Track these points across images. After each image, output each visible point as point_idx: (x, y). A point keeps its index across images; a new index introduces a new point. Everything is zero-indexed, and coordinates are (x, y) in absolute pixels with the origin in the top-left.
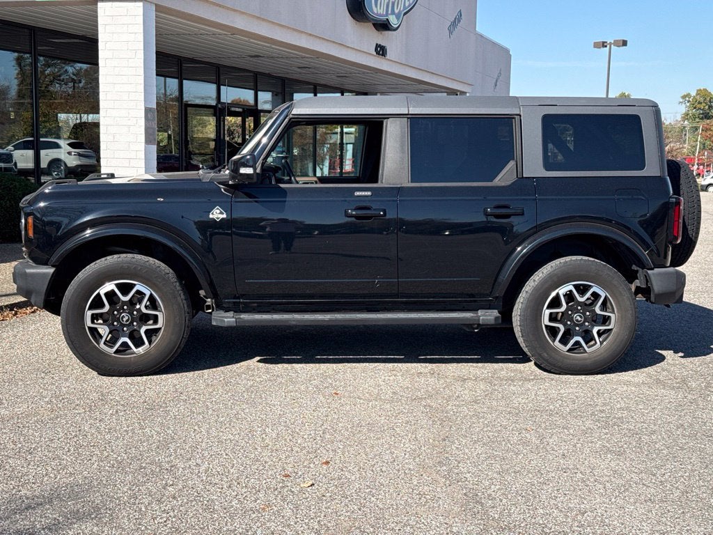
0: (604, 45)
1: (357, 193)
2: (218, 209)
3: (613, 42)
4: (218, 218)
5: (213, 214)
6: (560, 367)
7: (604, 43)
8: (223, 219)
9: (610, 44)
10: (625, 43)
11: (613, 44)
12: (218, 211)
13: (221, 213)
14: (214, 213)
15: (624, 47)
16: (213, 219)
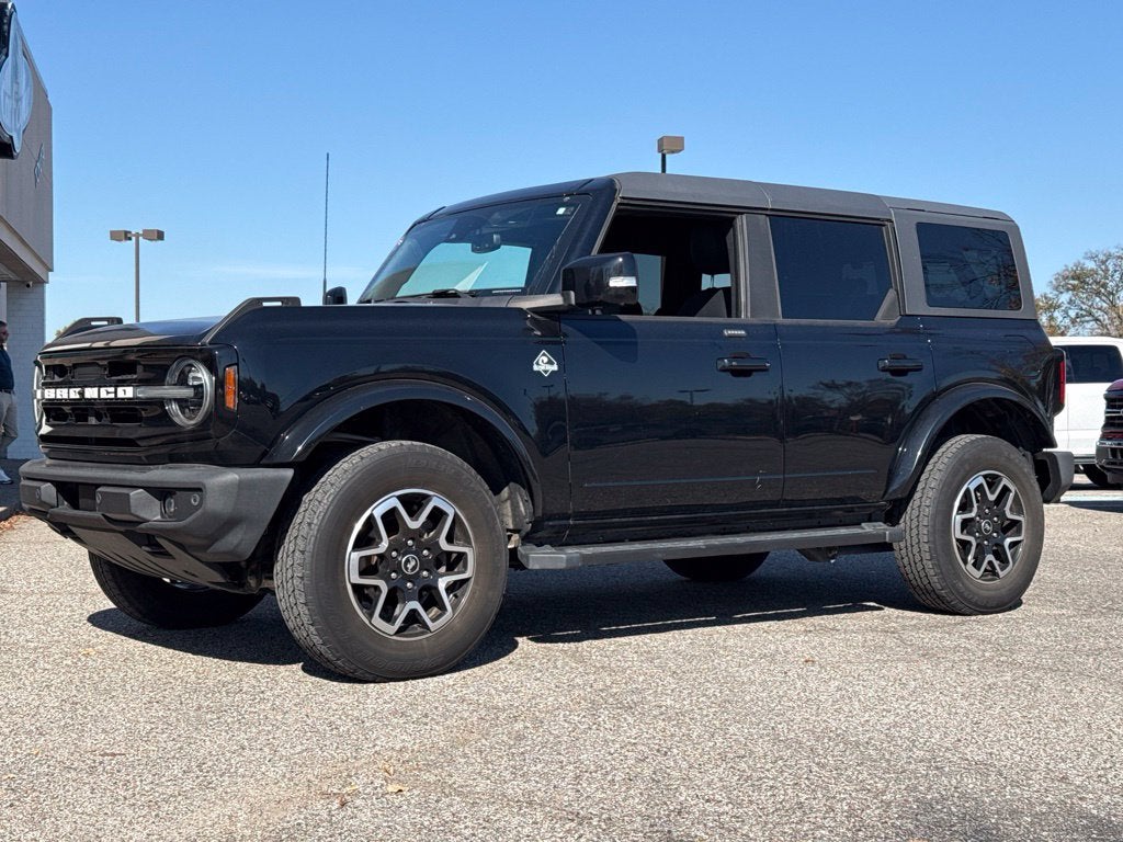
0: (127, 236)
1: (727, 333)
2: (544, 355)
3: (141, 232)
4: (546, 372)
5: (537, 364)
7: (126, 233)
8: (553, 372)
9: (137, 235)
10: (160, 236)
11: (142, 235)
12: (546, 360)
13: (550, 362)
14: (540, 362)
15: (160, 242)
16: (539, 372)
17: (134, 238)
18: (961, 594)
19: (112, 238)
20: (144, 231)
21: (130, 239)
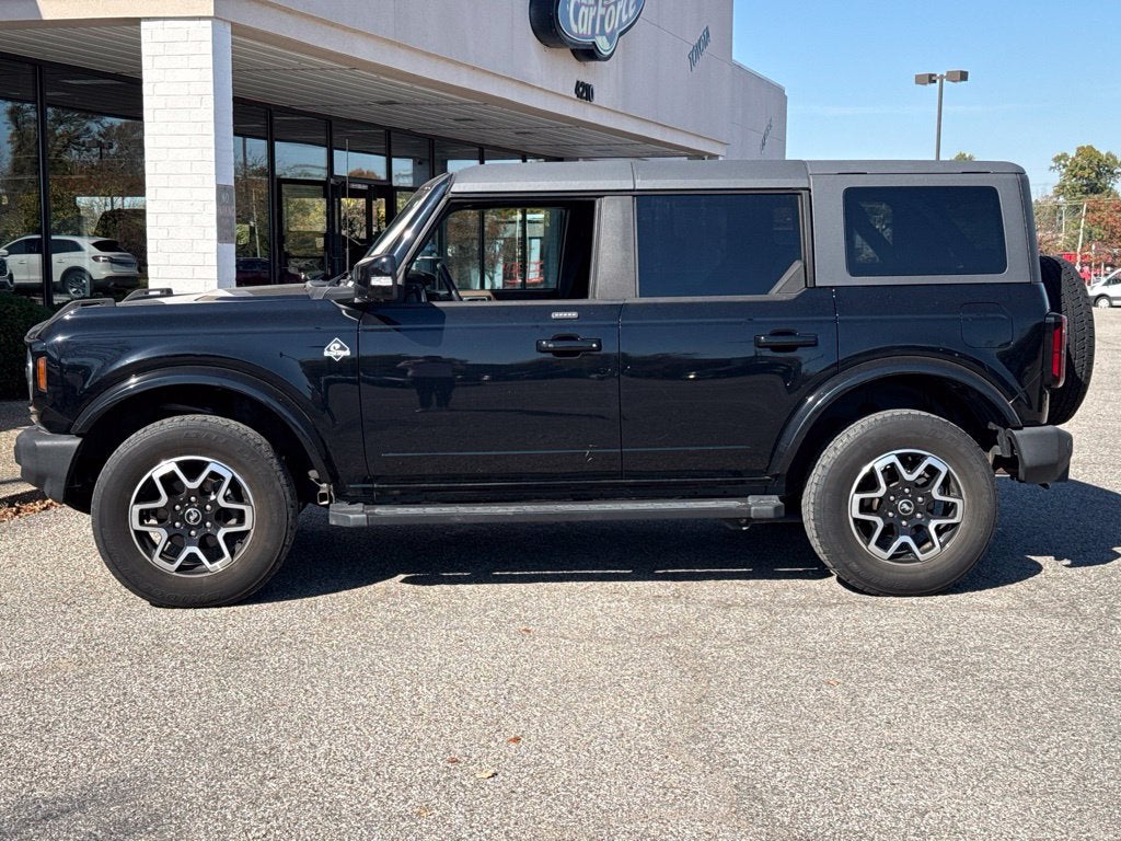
0: (931, 79)
1: (556, 315)
2: (337, 342)
3: (945, 74)
4: (337, 357)
5: (329, 350)
6: (877, 585)
7: (931, 76)
8: (344, 358)
9: (942, 77)
10: (964, 76)
11: (946, 77)
12: (338, 346)
13: (342, 348)
14: (332, 349)
15: (963, 82)
16: (330, 358)
17: (938, 81)
18: (857, 574)
19: (917, 82)
20: (948, 72)
21: (935, 81)
